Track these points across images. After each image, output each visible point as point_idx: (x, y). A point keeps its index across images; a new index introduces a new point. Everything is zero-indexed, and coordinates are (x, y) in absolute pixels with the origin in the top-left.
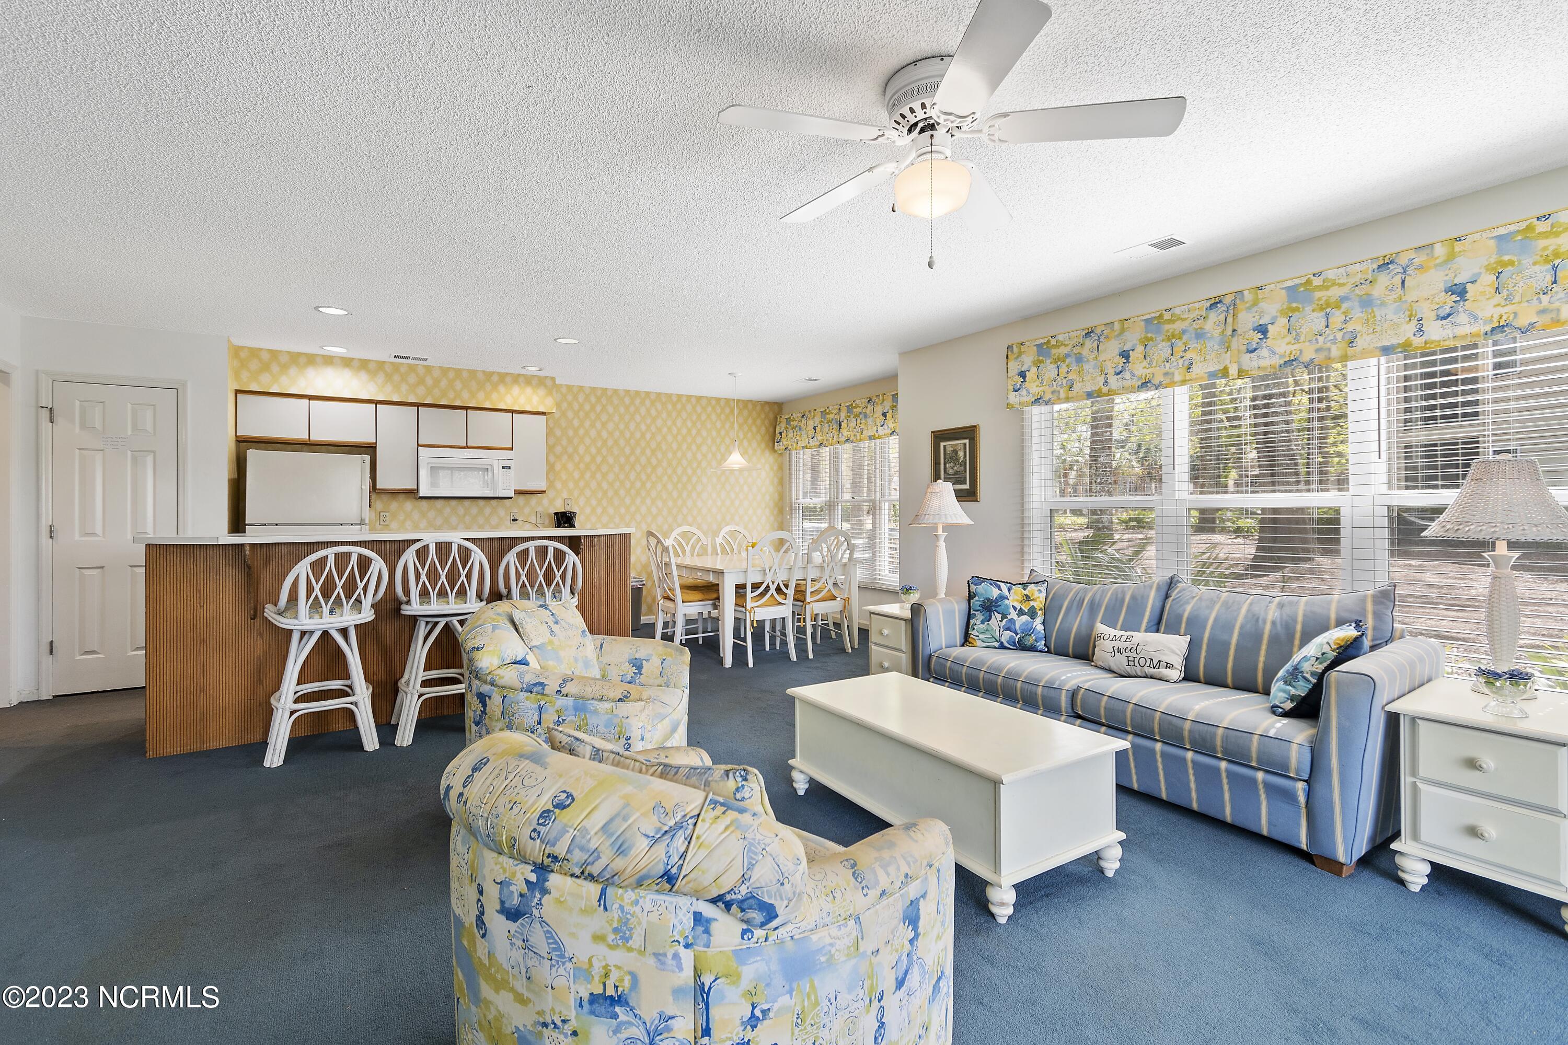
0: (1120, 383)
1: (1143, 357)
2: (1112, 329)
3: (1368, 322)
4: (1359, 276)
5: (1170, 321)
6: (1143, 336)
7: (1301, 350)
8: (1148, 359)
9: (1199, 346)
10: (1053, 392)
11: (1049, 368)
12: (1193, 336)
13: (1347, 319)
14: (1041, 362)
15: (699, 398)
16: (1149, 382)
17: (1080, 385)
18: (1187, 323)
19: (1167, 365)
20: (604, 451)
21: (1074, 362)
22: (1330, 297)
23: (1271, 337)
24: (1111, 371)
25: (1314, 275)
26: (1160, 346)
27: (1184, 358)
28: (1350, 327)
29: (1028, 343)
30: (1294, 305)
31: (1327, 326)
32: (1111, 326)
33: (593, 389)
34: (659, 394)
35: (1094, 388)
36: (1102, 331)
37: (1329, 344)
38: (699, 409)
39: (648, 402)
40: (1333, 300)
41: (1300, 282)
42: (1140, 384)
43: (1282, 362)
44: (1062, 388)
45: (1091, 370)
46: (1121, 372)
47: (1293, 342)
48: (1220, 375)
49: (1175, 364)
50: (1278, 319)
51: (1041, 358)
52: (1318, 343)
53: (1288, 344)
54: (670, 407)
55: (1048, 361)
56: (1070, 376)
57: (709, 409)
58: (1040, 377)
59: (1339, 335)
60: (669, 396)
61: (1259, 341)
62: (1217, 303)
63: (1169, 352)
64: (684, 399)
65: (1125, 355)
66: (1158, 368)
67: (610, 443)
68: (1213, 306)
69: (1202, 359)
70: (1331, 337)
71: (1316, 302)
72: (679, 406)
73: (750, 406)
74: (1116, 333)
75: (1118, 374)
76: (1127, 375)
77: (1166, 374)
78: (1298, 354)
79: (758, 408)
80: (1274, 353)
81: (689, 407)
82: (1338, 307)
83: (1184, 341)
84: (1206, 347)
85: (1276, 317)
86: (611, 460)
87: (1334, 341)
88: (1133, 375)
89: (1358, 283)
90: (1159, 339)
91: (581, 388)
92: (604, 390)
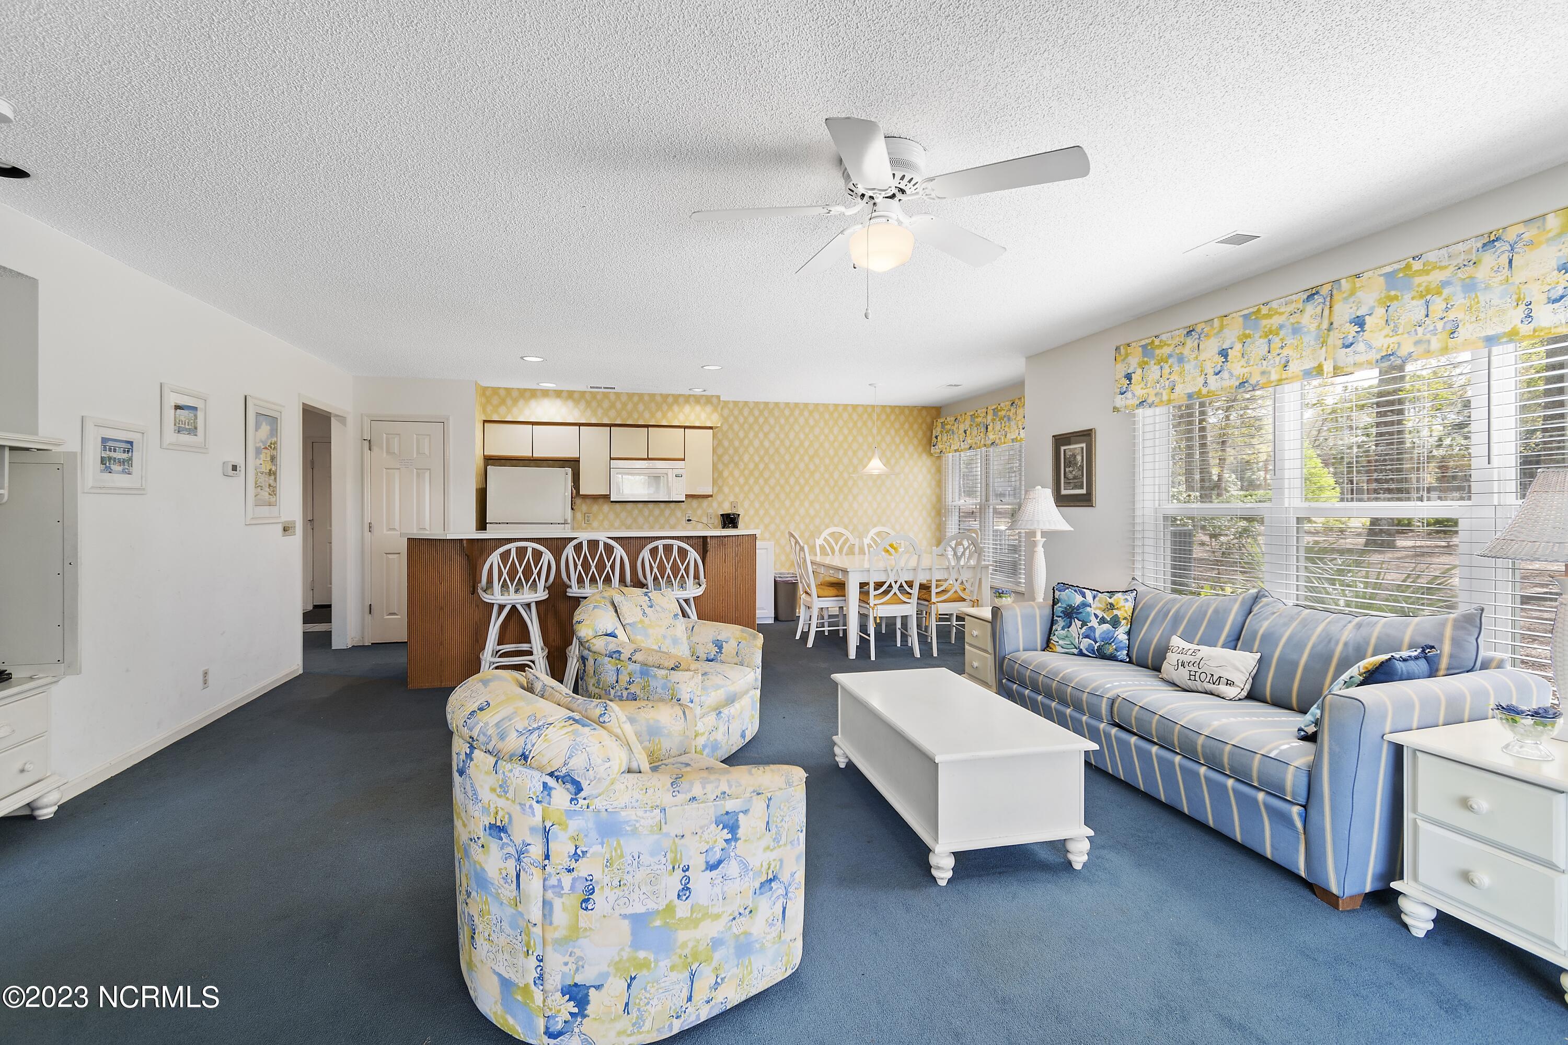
0: (1219, 384)
1: (1241, 355)
2: (1212, 326)
3: (1471, 309)
4: (1463, 256)
5: (1269, 316)
6: (1241, 333)
7: (1399, 344)
8: (1246, 358)
9: (1295, 342)
10: (1156, 395)
11: (1152, 369)
12: (1290, 331)
13: (1449, 306)
14: (1146, 363)
15: (855, 407)
16: (1247, 382)
17: (1181, 386)
18: (1284, 317)
19: (1265, 363)
20: (766, 459)
21: (1176, 363)
22: (1430, 283)
23: (1369, 330)
24: (1210, 371)
25: (1414, 258)
26: (1257, 343)
27: (1281, 356)
28: (1451, 316)
29: (1133, 345)
30: (1393, 293)
31: (1427, 316)
32: (1210, 323)
33: (757, 404)
34: (816, 405)
35: (1194, 390)
36: (1202, 329)
37: (1428, 336)
38: (855, 417)
39: (806, 413)
40: (1433, 285)
41: (1399, 267)
42: (1238, 384)
43: (1379, 357)
44: (1164, 389)
45: (1192, 371)
46: (1220, 372)
47: (1391, 334)
48: (1315, 373)
49: (1272, 362)
50: (1376, 309)
51: (1146, 359)
52: (1417, 334)
53: (1386, 336)
54: (827, 416)
55: (1152, 362)
56: (1172, 378)
57: (865, 416)
58: (1144, 379)
59: (1440, 325)
60: (826, 406)
61: (1355, 334)
62: (1314, 294)
63: (1267, 349)
64: (840, 409)
65: (1224, 353)
66: (1255, 367)
67: (772, 451)
68: (1310, 297)
69: (1299, 356)
70: (1431, 328)
71: (1417, 289)
72: (836, 415)
73: (907, 412)
74: (1215, 331)
75: (1217, 374)
76: (1225, 374)
77: (1263, 373)
78: (1396, 347)
79: (915, 412)
80: (1370, 347)
81: (845, 416)
82: (1439, 293)
83: (1281, 336)
84: (1302, 343)
85: (1374, 307)
86: (772, 467)
87: (1434, 332)
88: (1231, 374)
89: (1461, 265)
90: (1257, 335)
91: (746, 403)
92: (767, 404)
